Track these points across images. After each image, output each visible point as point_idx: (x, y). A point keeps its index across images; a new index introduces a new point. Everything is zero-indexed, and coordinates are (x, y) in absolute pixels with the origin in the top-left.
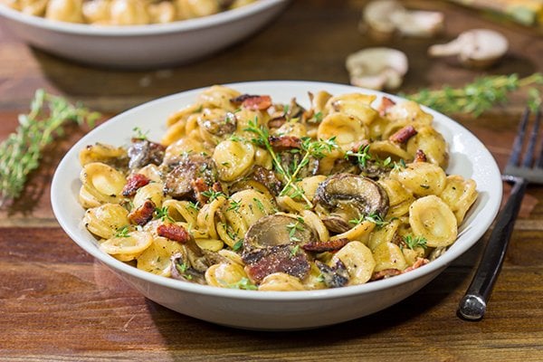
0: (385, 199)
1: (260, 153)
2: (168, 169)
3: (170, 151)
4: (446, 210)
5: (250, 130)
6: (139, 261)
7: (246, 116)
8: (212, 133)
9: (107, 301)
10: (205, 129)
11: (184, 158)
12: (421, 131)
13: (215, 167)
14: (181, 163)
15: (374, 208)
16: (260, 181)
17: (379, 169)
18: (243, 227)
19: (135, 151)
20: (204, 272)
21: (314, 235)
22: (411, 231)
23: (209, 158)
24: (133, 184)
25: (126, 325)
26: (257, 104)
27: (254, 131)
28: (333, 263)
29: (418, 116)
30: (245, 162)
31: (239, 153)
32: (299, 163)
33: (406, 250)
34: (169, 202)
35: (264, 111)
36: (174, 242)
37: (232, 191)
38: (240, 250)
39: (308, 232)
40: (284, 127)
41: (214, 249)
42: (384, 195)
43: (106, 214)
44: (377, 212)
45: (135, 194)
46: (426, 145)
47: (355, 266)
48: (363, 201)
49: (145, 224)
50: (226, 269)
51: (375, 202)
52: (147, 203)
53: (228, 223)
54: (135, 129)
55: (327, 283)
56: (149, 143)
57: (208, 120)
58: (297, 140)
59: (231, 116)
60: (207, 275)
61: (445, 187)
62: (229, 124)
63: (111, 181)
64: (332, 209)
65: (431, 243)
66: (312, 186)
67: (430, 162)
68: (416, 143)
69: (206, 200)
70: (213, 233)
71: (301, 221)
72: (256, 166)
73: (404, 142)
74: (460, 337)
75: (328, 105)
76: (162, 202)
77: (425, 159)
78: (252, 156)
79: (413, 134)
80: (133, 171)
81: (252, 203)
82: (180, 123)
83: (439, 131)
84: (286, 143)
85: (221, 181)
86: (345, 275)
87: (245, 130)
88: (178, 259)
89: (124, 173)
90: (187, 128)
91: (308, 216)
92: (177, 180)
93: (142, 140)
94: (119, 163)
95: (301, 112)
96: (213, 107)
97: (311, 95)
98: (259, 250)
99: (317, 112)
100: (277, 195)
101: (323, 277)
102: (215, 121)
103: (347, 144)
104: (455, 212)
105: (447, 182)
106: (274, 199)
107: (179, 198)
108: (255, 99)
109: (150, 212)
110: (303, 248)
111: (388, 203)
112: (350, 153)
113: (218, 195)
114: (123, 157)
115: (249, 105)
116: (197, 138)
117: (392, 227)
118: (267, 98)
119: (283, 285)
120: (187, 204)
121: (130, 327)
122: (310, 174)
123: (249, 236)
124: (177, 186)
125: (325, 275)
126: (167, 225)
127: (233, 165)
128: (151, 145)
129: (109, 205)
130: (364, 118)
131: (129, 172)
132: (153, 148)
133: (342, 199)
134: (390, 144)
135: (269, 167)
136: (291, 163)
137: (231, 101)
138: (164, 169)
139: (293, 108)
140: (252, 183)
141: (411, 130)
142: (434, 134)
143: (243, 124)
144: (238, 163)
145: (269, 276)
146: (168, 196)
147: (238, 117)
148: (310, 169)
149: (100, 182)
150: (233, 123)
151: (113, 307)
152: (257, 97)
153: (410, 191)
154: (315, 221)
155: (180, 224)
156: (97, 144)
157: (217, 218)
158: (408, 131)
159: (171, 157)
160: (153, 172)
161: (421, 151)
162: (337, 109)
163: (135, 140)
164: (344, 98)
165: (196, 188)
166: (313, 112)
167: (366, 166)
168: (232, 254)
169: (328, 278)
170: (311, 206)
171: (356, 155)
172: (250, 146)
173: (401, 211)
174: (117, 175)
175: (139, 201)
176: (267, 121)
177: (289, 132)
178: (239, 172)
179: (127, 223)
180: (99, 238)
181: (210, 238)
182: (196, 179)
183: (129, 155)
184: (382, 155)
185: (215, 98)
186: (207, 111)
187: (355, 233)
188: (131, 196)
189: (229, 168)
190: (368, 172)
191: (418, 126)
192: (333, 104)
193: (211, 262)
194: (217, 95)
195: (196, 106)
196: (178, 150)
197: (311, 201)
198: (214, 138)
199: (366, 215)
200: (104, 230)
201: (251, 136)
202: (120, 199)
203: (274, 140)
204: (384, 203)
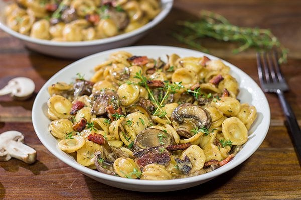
0: (210, 119)
1: (142, 91)
2: (94, 99)
3: (96, 87)
4: (242, 125)
5: (137, 77)
6: (78, 153)
7: (135, 69)
8: (117, 79)
9: (62, 169)
10: (113, 77)
11: (102, 93)
12: (225, 78)
13: (119, 98)
14: (101, 96)
15: (204, 124)
16: (142, 106)
17: (205, 100)
18: (134, 135)
19: (77, 87)
20: (113, 163)
21: (173, 139)
22: (223, 136)
23: (116, 93)
24: (76, 108)
25: (71, 185)
26: (142, 62)
27: (139, 78)
28: (182, 158)
29: (223, 68)
30: (135, 97)
31: (132, 91)
32: (163, 97)
33: (221, 149)
34: (94, 120)
35: (145, 65)
36: (97, 145)
37: (128, 111)
38: (132, 148)
39: (169, 139)
40: (154, 74)
41: (118, 147)
42: (209, 117)
43: (61, 126)
44: (205, 127)
45: (76, 114)
46: (228, 85)
47: (195, 160)
48: (197, 120)
49: (81, 131)
50: (125, 162)
51: (204, 121)
52: (82, 120)
53: (126, 131)
54: (78, 74)
55: (180, 170)
56: (85, 81)
57: (115, 72)
58: (162, 83)
59: (127, 70)
60: (114, 165)
61: (240, 111)
62: (126, 74)
63: (64, 105)
64: (181, 124)
65: (234, 144)
66: (170, 109)
67: (232, 97)
68: (223, 84)
69: (114, 119)
70: (118, 138)
71: (165, 132)
72: (141, 98)
73: (217, 84)
75: (177, 62)
76: (90, 119)
77: (229, 95)
78: (138, 93)
79: (221, 80)
80: (76, 99)
81: (139, 121)
82: (101, 71)
83: (234, 76)
84: (156, 85)
85: (122, 106)
86: (190, 165)
87: (135, 78)
88: (99, 156)
89: (72, 99)
90: (105, 74)
91: (168, 128)
92: (99, 106)
93: (82, 80)
94: (68, 93)
95: (163, 65)
96: (118, 63)
97: (168, 57)
98: (142, 150)
99: (171, 66)
100: (152, 115)
101: (177, 166)
102: (119, 72)
103: (188, 85)
104: (246, 125)
105: (242, 108)
106: (150, 117)
107: (98, 116)
108: (140, 59)
109: (83, 125)
110: (167, 149)
111: (211, 121)
112: (189, 91)
113: (121, 117)
114: (71, 89)
115: (137, 62)
116: (110, 81)
117: (213, 135)
118: (145, 58)
119: (157, 172)
120: (103, 120)
121: (73, 187)
122: (169, 102)
123: (137, 141)
124: (99, 110)
125: (179, 165)
126: (93, 134)
127: (128, 98)
128: (86, 83)
129: (62, 120)
130: (195, 70)
131: (74, 98)
132: (87, 85)
133: (186, 118)
134: (209, 85)
135: (147, 98)
136: (159, 96)
137: (128, 60)
138: (92, 99)
139: (159, 63)
140: (139, 108)
141: (221, 78)
142: (232, 79)
143: (134, 74)
144: (131, 97)
145: (148, 166)
146: (94, 115)
147: (131, 70)
148: (169, 99)
149: (59, 107)
150: (128, 74)
151: (65, 173)
152: (141, 57)
153: (222, 113)
154: (172, 131)
155: (100, 132)
156: (57, 83)
157: (120, 130)
158: (219, 78)
159: (96, 91)
160: (87, 100)
161: (226, 90)
162: (182, 66)
163: (77, 80)
164: (186, 59)
165: (109, 111)
166: (169, 66)
167: (198, 98)
168: (128, 150)
169: (180, 167)
170: (170, 123)
171: (193, 92)
172: (137, 87)
173: (217, 125)
174: (67, 102)
175: (79, 118)
176: (146, 69)
177: (157, 78)
178: (131, 102)
179: (72, 131)
180: (57, 138)
181: (116, 140)
182: (108, 106)
183: (74, 89)
184: (207, 91)
185: (119, 58)
186: (115, 66)
187: (195, 139)
188: (74, 114)
189: (126, 99)
190: (199, 102)
191: (224, 74)
192: (179, 63)
193: (117, 156)
194: (120, 56)
195: (109, 62)
196: (100, 88)
197: (170, 119)
198: (119, 82)
199: (199, 128)
200: (60, 135)
201: (137, 81)
202: (69, 116)
203: (150, 83)
204: (209, 121)
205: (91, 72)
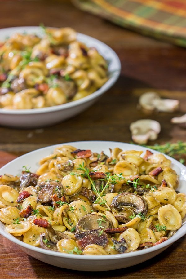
0: (146, 206)
1: (85, 181)
2: (39, 189)
3: (41, 179)
4: (176, 212)
5: (80, 169)
6: (24, 236)
7: (78, 162)
8: (61, 170)
9: (9, 254)
10: (58, 168)
11: (47, 183)
12: (165, 169)
13: (63, 188)
14: (46, 185)
15: (141, 210)
16: (85, 196)
17: (144, 190)
18: (76, 220)
19: (23, 178)
20: (56, 243)
21: (111, 224)
22: (158, 222)
23: (60, 183)
24: (22, 196)
25: (18, 267)
26: (85, 155)
27: (82, 170)
28: (120, 239)
29: (164, 161)
30: (77, 186)
31: (75, 181)
32: (104, 187)
33: (156, 233)
34: (39, 206)
35: (88, 158)
36: (42, 228)
37: (71, 200)
38: (74, 231)
39: (107, 223)
40: (97, 167)
41: (61, 230)
42: (146, 204)
43: (8, 212)
44: (142, 213)
45: (23, 202)
46: (167, 177)
47: (131, 241)
48: (135, 207)
49: (28, 217)
50: (67, 242)
51: (141, 208)
52: (29, 207)
53: (68, 217)
54: (24, 167)
55: (117, 249)
56: (31, 173)
57: (59, 164)
58: (103, 174)
59: (71, 161)
60: (57, 245)
61: (176, 200)
62: (70, 166)
63: (11, 194)
64: (120, 211)
65: (169, 228)
66: (110, 198)
67: (169, 187)
68: (162, 176)
69: (58, 206)
70: (61, 222)
71: (104, 217)
72: (83, 188)
73: (156, 175)
74: (182, 275)
75: (119, 156)
76: (36, 206)
77: (166, 185)
78: (81, 183)
79: (161, 171)
80: (22, 189)
81: (80, 207)
82: (46, 163)
83: (174, 169)
84: (98, 176)
85: (66, 195)
86: (125, 245)
87: (78, 169)
88: (43, 237)
89: (18, 189)
90: (49, 167)
91: (108, 214)
92: (44, 195)
93: (27, 172)
94: (15, 184)
95: (106, 158)
96: (62, 156)
97: (111, 150)
98: (83, 232)
99: (114, 159)
100: (93, 203)
101: (115, 247)
102: (63, 164)
103: (129, 176)
104: (180, 212)
105: (177, 197)
106: (92, 205)
107: (43, 204)
108: (83, 152)
109: (30, 211)
110: (105, 231)
111: (147, 208)
112: (129, 181)
113: (64, 203)
114: (18, 181)
115: (80, 155)
116: (54, 172)
117: (149, 220)
118: (89, 151)
119: (95, 251)
120: (49, 207)
121: (20, 268)
122: (110, 192)
123: (78, 225)
124: (44, 198)
125: (116, 245)
126: (38, 219)
127: (71, 187)
128: (32, 175)
129: (10, 207)
130: (137, 162)
131: (20, 189)
132: (33, 177)
133: (125, 205)
134: (149, 177)
135: (89, 188)
136: (100, 186)
137: (72, 153)
138: (37, 189)
139: (102, 156)
140: (81, 197)
141: (160, 169)
142: (171, 171)
143: (77, 166)
144: (74, 187)
145: (88, 246)
146: (39, 203)
147: (74, 162)
148: (110, 189)
149: (6, 195)
150: (72, 166)
151: (12, 257)
152: (85, 151)
153: (159, 202)
154: (112, 217)
155: (45, 218)
156: (5, 175)
157: (63, 216)
158: (159, 170)
159: (41, 182)
160: (32, 190)
161: (165, 180)
162: (124, 158)
163: (24, 172)
164: (127, 153)
165: (53, 199)
166: (112, 159)
167: (137, 188)
168: (70, 233)
169: (117, 247)
170: (110, 209)
171: (132, 182)
172: (80, 178)
173: (154, 212)
174: (14, 191)
175: (25, 205)
176: (89, 162)
177: (100, 170)
178: (74, 191)
179: (19, 217)
180: (5, 224)
181: (59, 225)
182: (53, 194)
183: (21, 180)
184: (146, 182)
185: (63, 151)
186: (59, 159)
187: (131, 224)
188: (21, 202)
189: (69, 189)
190: (138, 191)
191: (163, 167)
192: (121, 155)
193: (60, 238)
194: (65, 149)
195: (54, 155)
196: (45, 178)
197: (110, 206)
198: (63, 173)
199: (136, 214)
200: (8, 220)
201: (81, 172)
202: (16, 204)
203: (92, 174)
204: (146, 208)
205: (37, 164)
